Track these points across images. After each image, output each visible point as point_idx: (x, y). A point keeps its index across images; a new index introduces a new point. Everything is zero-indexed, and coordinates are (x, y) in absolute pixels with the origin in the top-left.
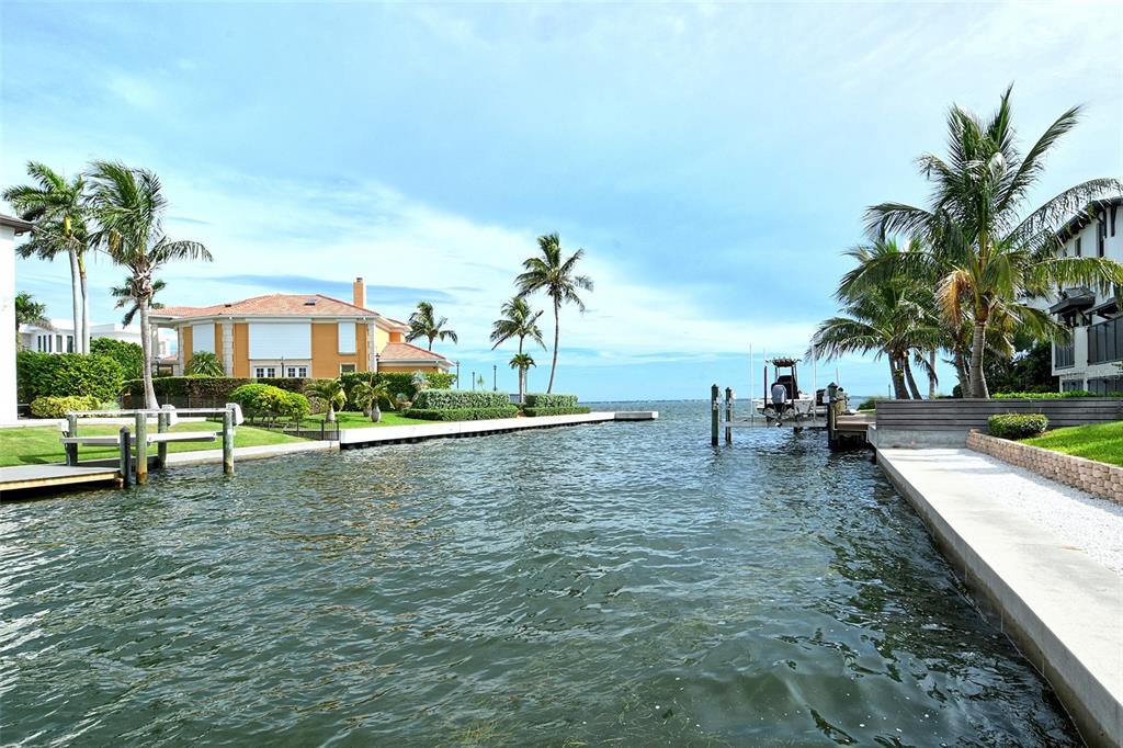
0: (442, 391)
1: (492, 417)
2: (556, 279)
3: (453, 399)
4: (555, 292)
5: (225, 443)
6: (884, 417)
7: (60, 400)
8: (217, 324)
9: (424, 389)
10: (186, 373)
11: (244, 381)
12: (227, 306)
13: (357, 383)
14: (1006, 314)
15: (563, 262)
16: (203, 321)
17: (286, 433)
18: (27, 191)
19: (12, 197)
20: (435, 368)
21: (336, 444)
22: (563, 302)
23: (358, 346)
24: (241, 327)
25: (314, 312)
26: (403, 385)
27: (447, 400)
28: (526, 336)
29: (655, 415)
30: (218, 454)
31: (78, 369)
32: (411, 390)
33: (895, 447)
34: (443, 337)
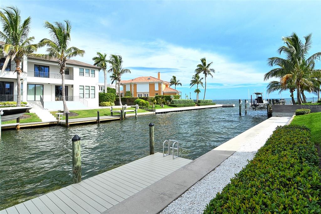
0: (177, 100)
1: (189, 106)
2: (205, 70)
3: (180, 102)
4: (205, 73)
5: (136, 112)
6: (274, 109)
7: (105, 103)
8: (131, 84)
9: (173, 99)
10: (125, 96)
11: (137, 98)
12: (132, 80)
13: (159, 98)
14: (304, 84)
15: (207, 65)
16: (128, 84)
17: (145, 110)
18: (97, 58)
19: (94, 59)
20: (176, 94)
21: (155, 113)
22: (207, 75)
23: (159, 88)
24: (135, 85)
25: (150, 81)
26: (169, 98)
27: (178, 102)
28: (199, 84)
29: (234, 105)
30: (134, 114)
31: (108, 96)
32: (170, 100)
33: (277, 116)
34: (178, 85)
